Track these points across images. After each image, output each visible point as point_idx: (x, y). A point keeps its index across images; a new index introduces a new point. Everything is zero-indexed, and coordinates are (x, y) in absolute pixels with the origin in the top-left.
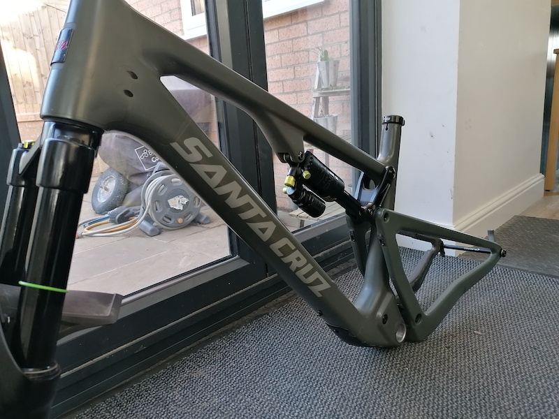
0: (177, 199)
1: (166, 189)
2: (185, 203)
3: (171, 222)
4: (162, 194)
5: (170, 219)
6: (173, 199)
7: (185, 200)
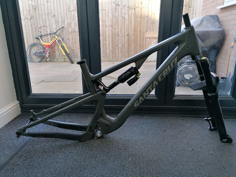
0: (188, 75)
1: (184, 71)
2: (191, 77)
3: (184, 83)
4: (183, 72)
5: (184, 82)
6: (187, 75)
7: (192, 76)
